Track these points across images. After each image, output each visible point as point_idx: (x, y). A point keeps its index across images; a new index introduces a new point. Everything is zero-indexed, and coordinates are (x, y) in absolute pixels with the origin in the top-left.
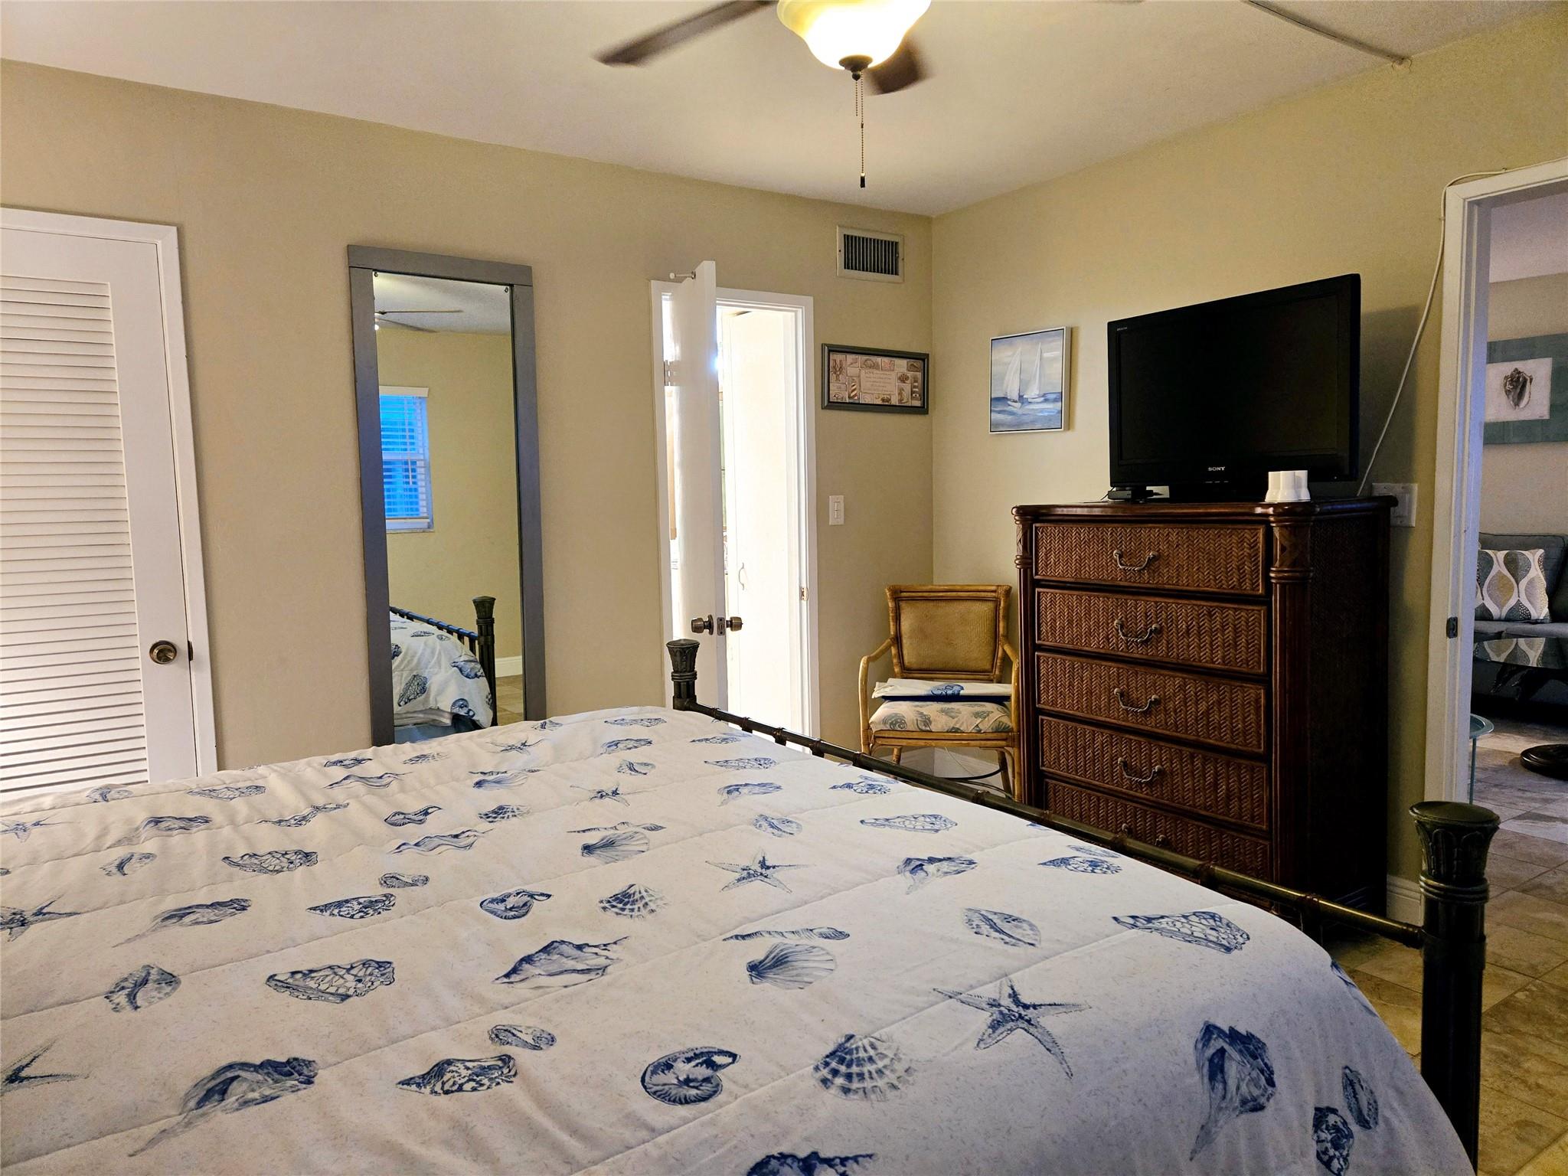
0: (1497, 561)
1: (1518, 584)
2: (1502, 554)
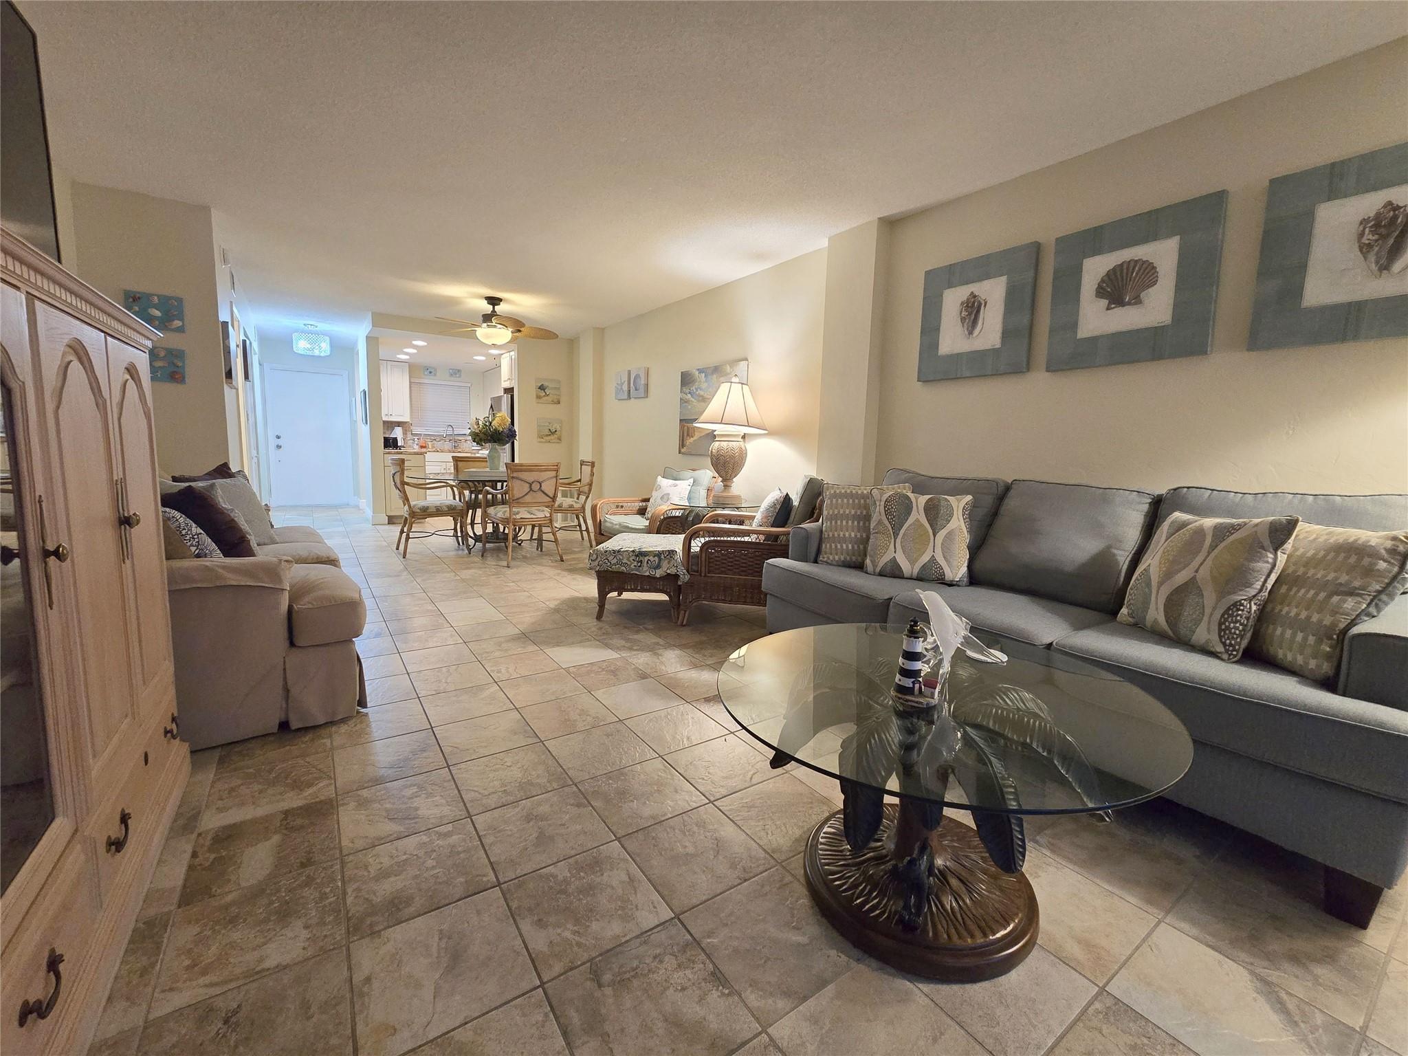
0: (917, 506)
1: (935, 536)
2: (923, 499)
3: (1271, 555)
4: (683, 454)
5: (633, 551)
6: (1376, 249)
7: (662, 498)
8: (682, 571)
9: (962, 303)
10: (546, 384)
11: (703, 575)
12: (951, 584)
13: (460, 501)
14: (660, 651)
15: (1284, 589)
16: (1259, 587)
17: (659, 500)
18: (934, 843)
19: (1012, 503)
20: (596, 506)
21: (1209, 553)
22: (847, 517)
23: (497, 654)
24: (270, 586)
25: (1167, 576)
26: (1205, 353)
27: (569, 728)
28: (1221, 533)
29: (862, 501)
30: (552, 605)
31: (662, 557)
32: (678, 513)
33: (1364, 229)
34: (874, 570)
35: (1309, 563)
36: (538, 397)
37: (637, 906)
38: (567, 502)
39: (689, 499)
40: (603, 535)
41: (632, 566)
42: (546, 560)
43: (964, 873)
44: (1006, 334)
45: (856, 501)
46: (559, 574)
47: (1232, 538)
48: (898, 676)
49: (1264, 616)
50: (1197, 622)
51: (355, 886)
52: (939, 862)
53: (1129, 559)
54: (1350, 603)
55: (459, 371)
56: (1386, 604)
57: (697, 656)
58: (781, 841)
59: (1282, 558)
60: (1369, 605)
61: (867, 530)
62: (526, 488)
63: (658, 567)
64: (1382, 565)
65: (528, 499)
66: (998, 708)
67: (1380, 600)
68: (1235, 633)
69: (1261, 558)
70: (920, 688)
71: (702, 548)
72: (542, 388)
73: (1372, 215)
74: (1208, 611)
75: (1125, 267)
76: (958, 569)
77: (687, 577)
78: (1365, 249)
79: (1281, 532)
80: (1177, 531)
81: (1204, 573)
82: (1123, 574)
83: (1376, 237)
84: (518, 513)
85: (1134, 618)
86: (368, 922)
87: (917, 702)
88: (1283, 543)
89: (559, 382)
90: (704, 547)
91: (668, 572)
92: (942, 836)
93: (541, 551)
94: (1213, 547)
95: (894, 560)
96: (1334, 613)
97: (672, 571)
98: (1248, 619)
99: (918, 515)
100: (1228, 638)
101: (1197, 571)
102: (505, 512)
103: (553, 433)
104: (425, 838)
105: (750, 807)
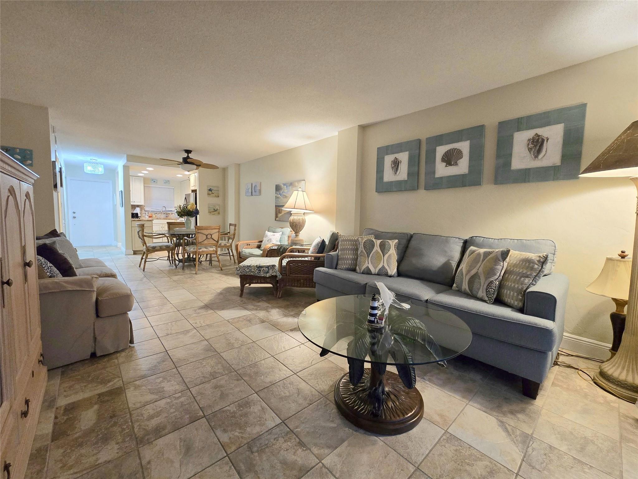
0: (377, 244)
1: (384, 257)
2: (379, 242)
3: (502, 263)
4: (277, 221)
5: (256, 266)
6: (533, 150)
7: (268, 241)
8: (278, 274)
9: (392, 161)
10: (212, 188)
11: (288, 275)
12: (390, 276)
13: (171, 243)
14: (269, 310)
15: (507, 275)
16: (498, 275)
17: (266, 242)
18: (385, 382)
19: (413, 243)
20: (238, 245)
21: (482, 262)
22: (349, 249)
23: (194, 315)
24: (87, 289)
25: (469, 271)
26: (480, 185)
27: (230, 346)
28: (486, 254)
29: (354, 243)
30: (219, 291)
31: (270, 268)
32: (276, 248)
33: (529, 142)
34: (360, 271)
35: (515, 265)
36: (209, 194)
37: (266, 420)
38: (223, 243)
39: (280, 241)
40: (241, 258)
41: (256, 272)
42: (213, 270)
43: (396, 393)
44: (409, 174)
45: (352, 243)
46: (220, 277)
47: (490, 257)
48: (369, 316)
49: (501, 286)
50: (479, 289)
51: (138, 424)
52: (387, 389)
53: (456, 265)
54: (527, 281)
55: (168, 181)
56: (538, 280)
57: (286, 311)
58: (325, 387)
59: (506, 264)
60: (532, 281)
61: (357, 254)
62: (205, 237)
63: (268, 272)
64: (536, 266)
65: (206, 242)
66: (406, 326)
67: (536, 279)
68: (491, 293)
69: (499, 264)
70: (377, 320)
71: (287, 264)
72: (210, 190)
73: (531, 138)
74: (482, 284)
75: (451, 151)
76: (393, 270)
77: (281, 277)
78: (530, 150)
79: (505, 255)
80: (472, 254)
81: (481, 270)
82: (454, 271)
83: (533, 146)
84: (201, 249)
85: (458, 288)
86: (146, 439)
87: (376, 326)
88: (506, 258)
89: (218, 187)
90: (288, 263)
91: (272, 274)
92: (388, 379)
93: (211, 265)
94: (483, 260)
95: (368, 267)
96: (522, 284)
97: (274, 274)
98: (495, 287)
99: (377, 248)
100: (489, 295)
101: (478, 270)
102: (195, 248)
103: (215, 210)
104: (169, 400)
105: (311, 375)
